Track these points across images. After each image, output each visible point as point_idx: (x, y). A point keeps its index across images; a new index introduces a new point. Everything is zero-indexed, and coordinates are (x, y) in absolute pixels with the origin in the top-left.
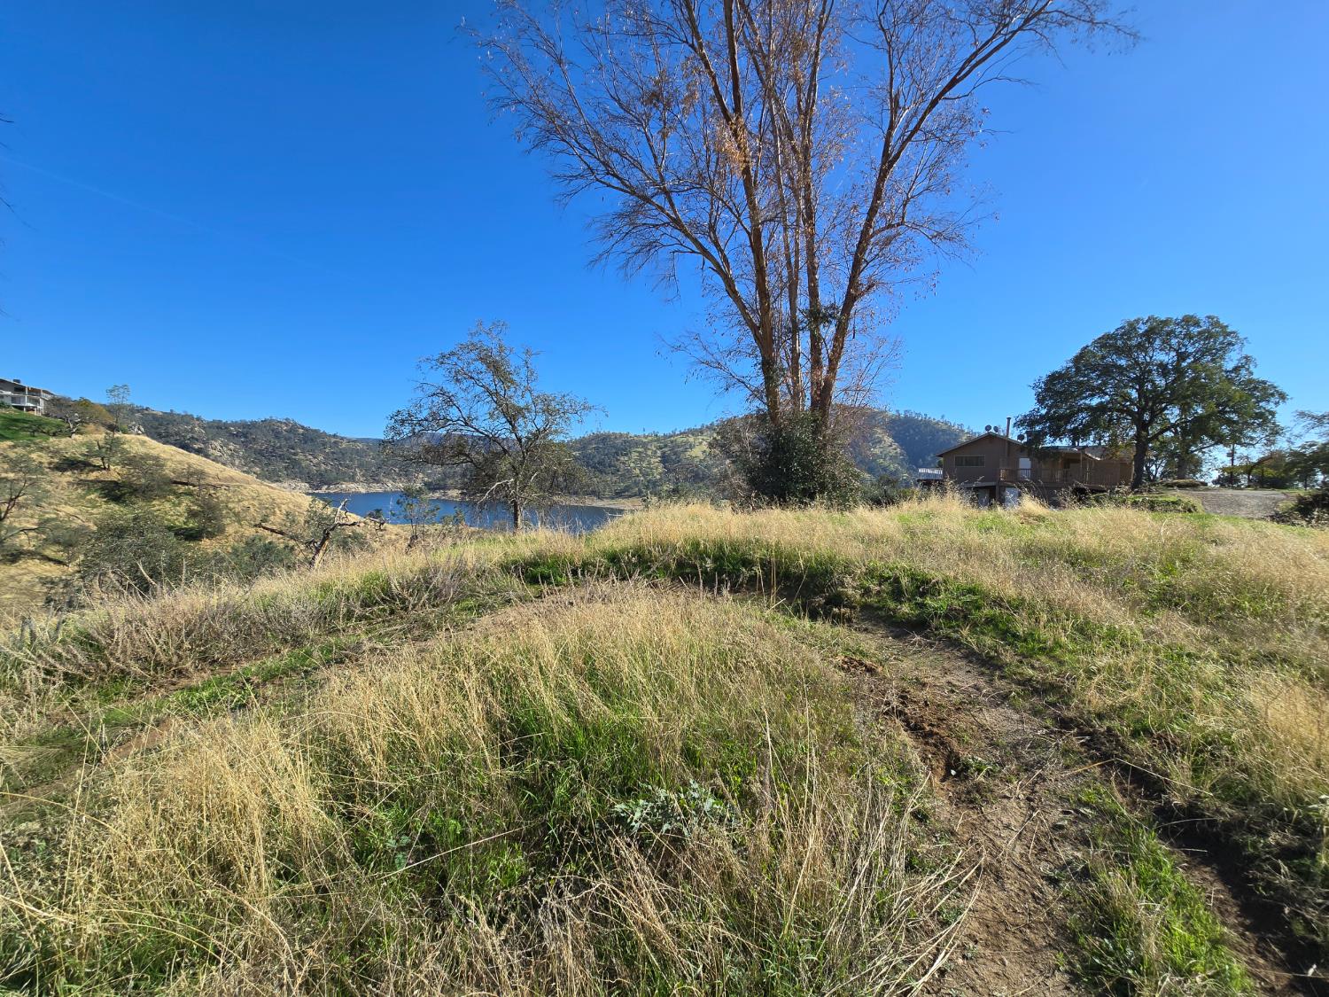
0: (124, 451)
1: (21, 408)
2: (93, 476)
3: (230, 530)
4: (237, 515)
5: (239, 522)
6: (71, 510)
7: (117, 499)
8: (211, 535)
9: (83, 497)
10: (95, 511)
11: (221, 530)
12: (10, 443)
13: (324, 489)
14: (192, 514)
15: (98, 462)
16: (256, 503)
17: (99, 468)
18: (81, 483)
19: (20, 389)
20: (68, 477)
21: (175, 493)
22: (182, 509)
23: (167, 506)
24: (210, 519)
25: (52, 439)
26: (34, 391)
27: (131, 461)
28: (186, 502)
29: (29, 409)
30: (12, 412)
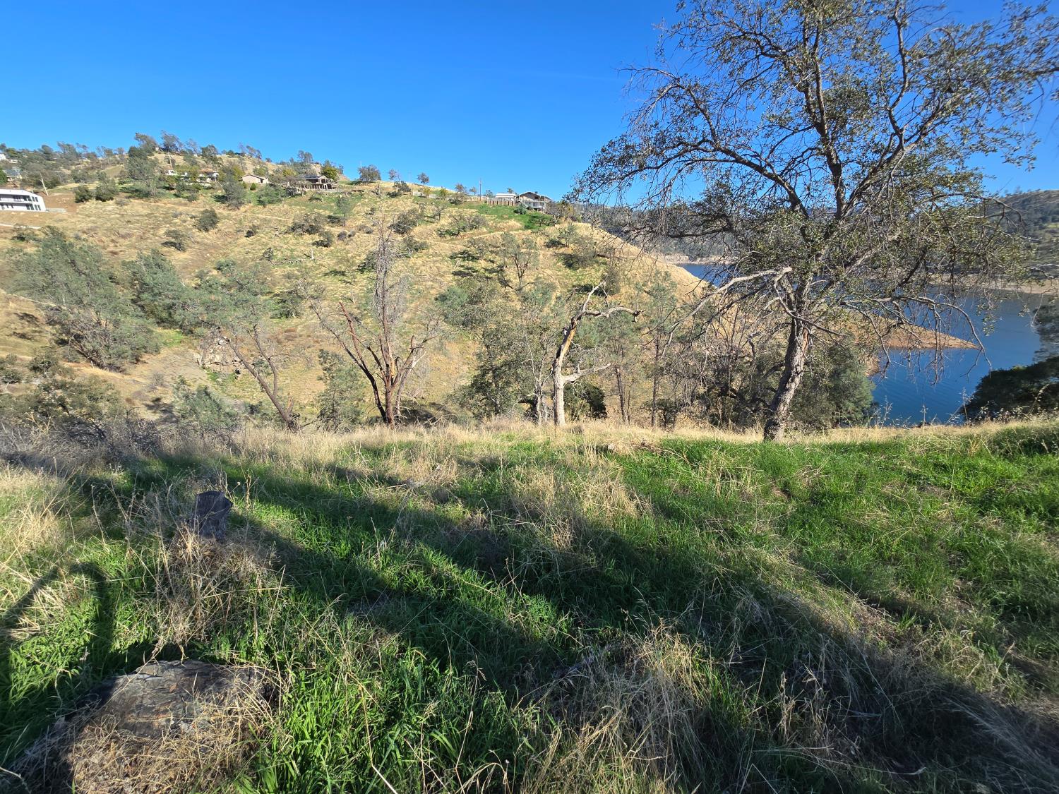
0: (576, 234)
1: (536, 209)
2: (562, 250)
3: (623, 290)
4: (628, 280)
5: (629, 285)
6: (549, 272)
7: (570, 266)
8: (612, 293)
9: (555, 264)
10: (559, 273)
11: (618, 290)
12: (530, 231)
13: (698, 261)
14: (603, 278)
15: (563, 241)
16: (641, 271)
17: (564, 246)
18: (556, 255)
19: (537, 197)
20: (551, 251)
21: (597, 262)
22: (599, 274)
23: (593, 271)
24: (612, 282)
25: (547, 228)
26: (543, 198)
27: (580, 241)
28: (602, 268)
29: (540, 210)
30: (532, 212)
